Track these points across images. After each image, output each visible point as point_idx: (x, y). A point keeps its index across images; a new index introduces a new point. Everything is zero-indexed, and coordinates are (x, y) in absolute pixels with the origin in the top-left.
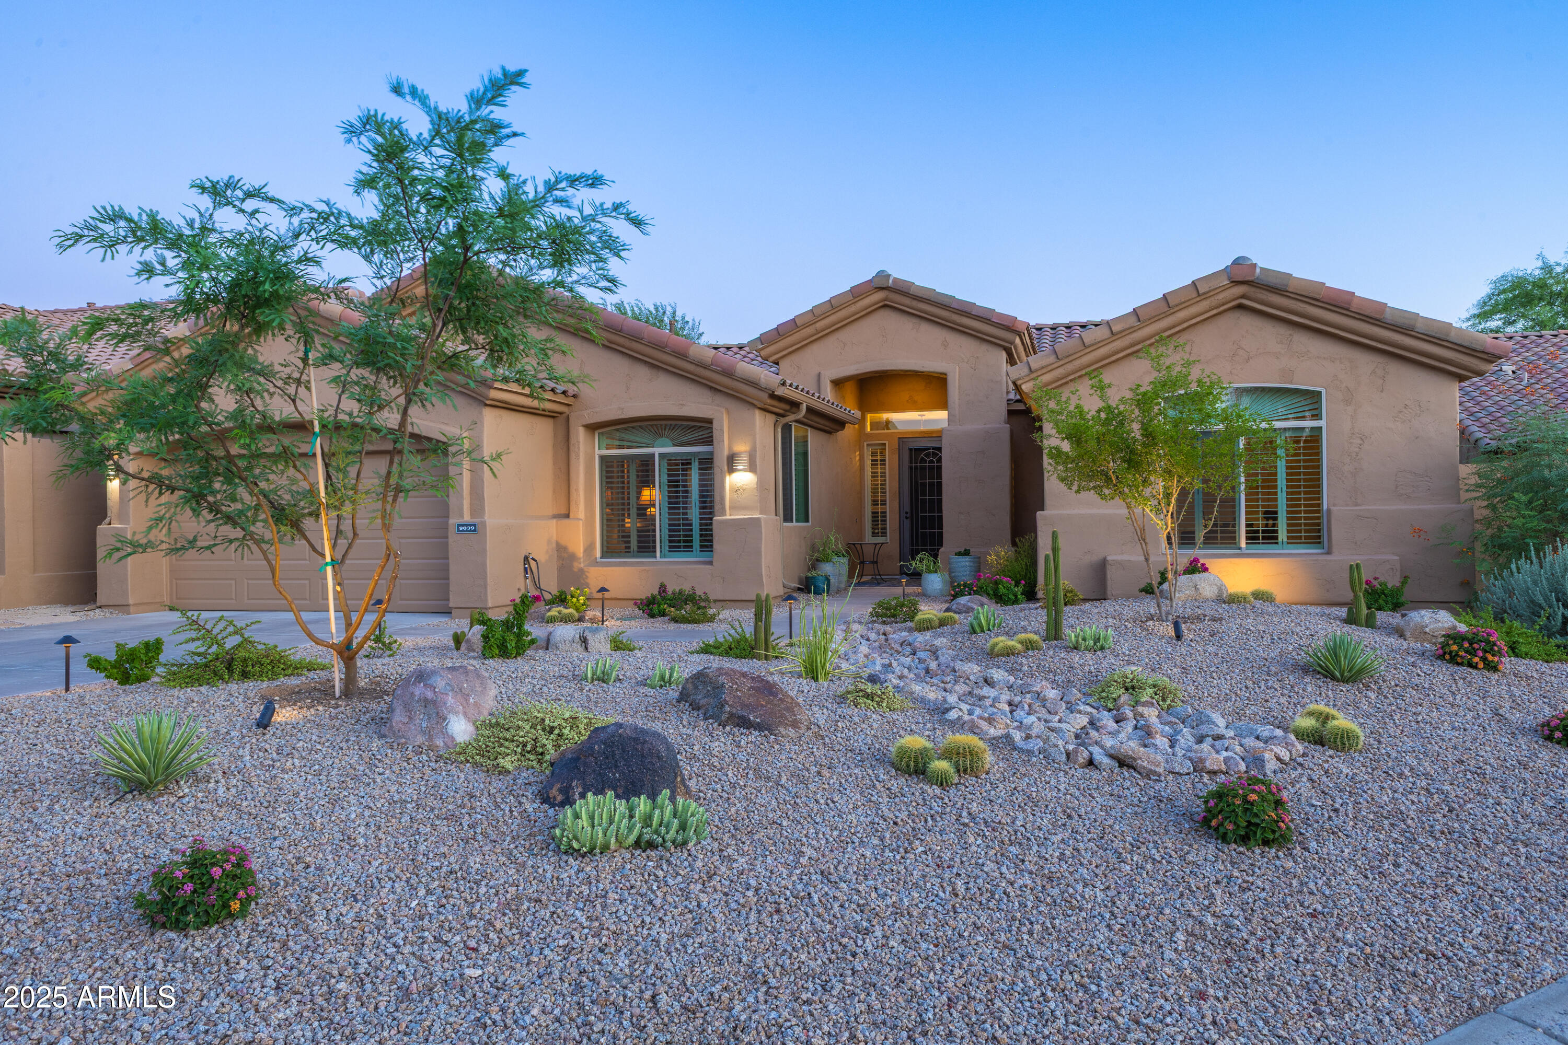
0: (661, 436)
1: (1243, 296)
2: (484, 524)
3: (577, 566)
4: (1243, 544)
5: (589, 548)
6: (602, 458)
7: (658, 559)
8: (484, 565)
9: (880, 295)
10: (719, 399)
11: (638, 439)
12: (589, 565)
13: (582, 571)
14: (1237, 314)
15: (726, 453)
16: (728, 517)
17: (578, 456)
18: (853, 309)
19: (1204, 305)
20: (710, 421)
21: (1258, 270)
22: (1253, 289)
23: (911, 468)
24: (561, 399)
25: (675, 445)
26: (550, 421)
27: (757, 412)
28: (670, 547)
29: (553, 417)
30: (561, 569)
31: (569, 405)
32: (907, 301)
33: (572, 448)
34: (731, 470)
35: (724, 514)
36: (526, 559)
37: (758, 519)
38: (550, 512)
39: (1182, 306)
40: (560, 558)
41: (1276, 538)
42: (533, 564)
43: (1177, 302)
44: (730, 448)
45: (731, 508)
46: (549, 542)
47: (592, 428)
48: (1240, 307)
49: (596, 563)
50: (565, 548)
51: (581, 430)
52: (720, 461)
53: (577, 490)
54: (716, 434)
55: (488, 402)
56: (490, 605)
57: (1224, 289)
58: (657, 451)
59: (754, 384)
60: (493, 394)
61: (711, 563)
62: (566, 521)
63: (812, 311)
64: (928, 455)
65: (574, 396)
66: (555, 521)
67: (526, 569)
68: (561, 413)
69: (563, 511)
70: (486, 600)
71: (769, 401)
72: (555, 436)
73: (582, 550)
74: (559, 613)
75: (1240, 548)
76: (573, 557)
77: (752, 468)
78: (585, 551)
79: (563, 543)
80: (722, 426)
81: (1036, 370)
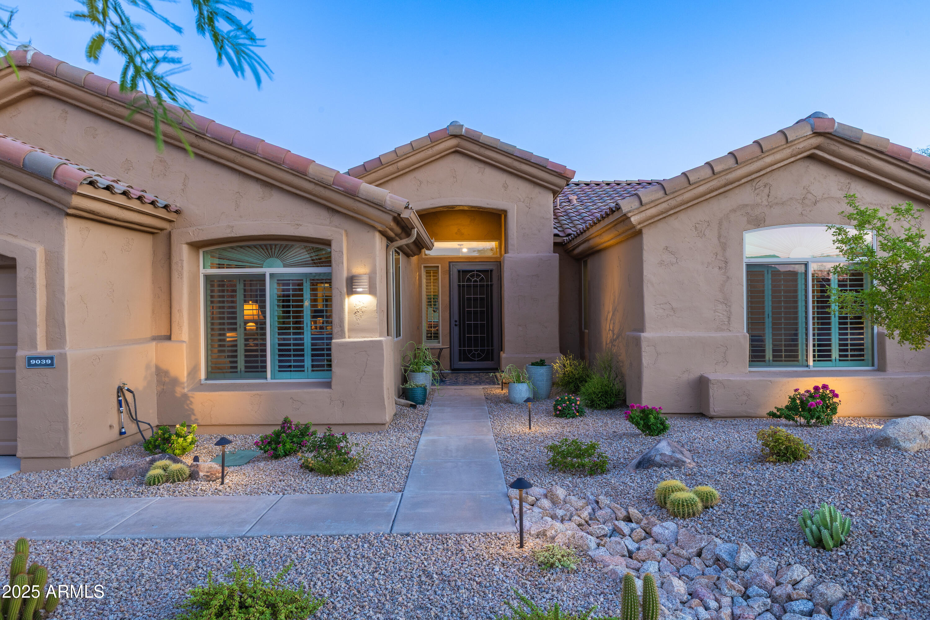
0: (271, 256)
1: (818, 148)
2: (63, 357)
3: (179, 391)
4: (811, 363)
5: (193, 371)
6: (208, 278)
7: (269, 380)
8: (64, 406)
9: (453, 142)
10: (337, 220)
11: (246, 258)
12: (195, 389)
13: (185, 396)
14: (807, 163)
15: (345, 275)
16: (347, 340)
17: (181, 275)
18: (430, 152)
19: (787, 152)
20: (328, 243)
21: (836, 124)
22: (828, 141)
23: (459, 286)
24: (162, 213)
25: (285, 266)
26: (149, 238)
27: (377, 235)
28: (280, 367)
29: (152, 233)
30: (161, 395)
31: (170, 221)
32: (476, 148)
33: (174, 267)
34: (351, 291)
35: (343, 336)
36: (120, 390)
37: (380, 342)
38: (149, 334)
39: (773, 150)
40: (160, 382)
41: (830, 356)
42: (129, 396)
43: (769, 148)
44: (349, 270)
45: (350, 330)
46: (148, 367)
47: (196, 246)
48: (812, 157)
49: (200, 387)
50: (166, 373)
51: (185, 249)
52: (340, 282)
53: (180, 311)
54: (334, 256)
55: (70, 211)
56: (72, 453)
57: (807, 138)
58: (267, 271)
59: (378, 206)
60: (76, 201)
61: (328, 385)
62: (167, 344)
63: (395, 151)
64: (472, 276)
65: (177, 212)
66: (154, 343)
67: (120, 403)
68: (162, 229)
69: (164, 332)
70: (66, 448)
71: (392, 224)
72: (154, 253)
73: (185, 374)
74: (165, 469)
75: (807, 366)
76: (175, 382)
77: (372, 291)
78: (189, 374)
79: (164, 366)
80: (341, 247)
81: (646, 204)
